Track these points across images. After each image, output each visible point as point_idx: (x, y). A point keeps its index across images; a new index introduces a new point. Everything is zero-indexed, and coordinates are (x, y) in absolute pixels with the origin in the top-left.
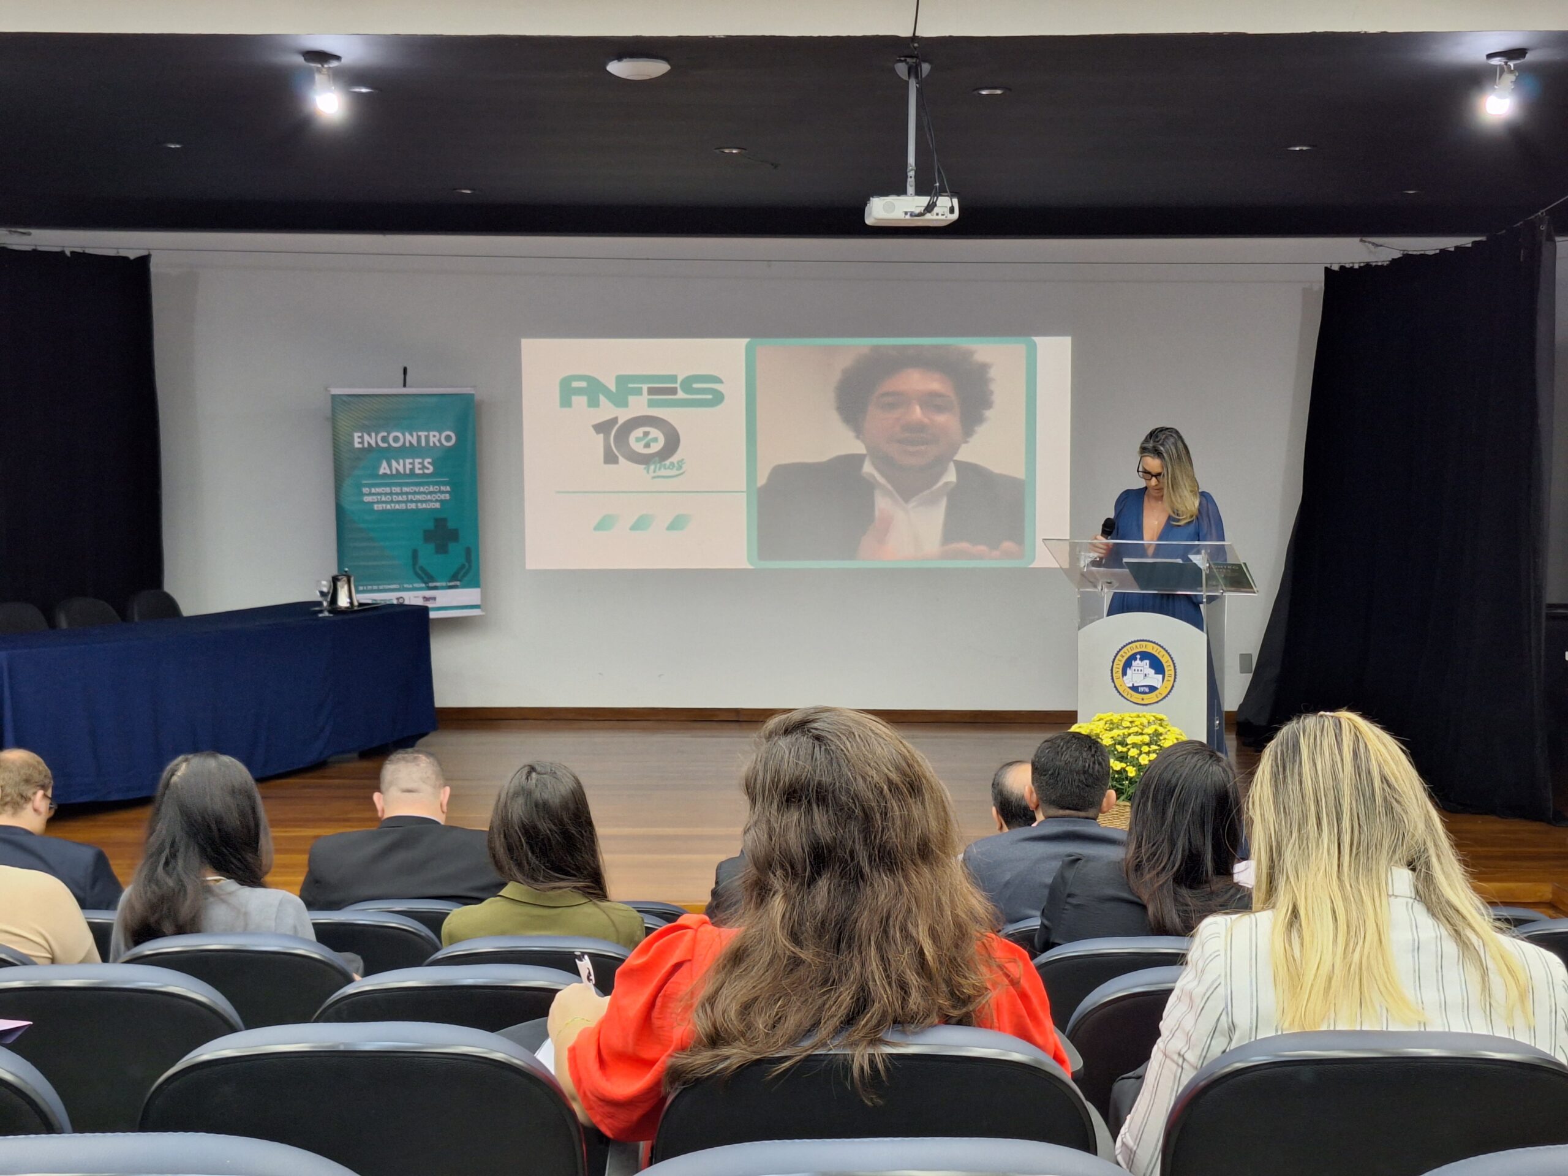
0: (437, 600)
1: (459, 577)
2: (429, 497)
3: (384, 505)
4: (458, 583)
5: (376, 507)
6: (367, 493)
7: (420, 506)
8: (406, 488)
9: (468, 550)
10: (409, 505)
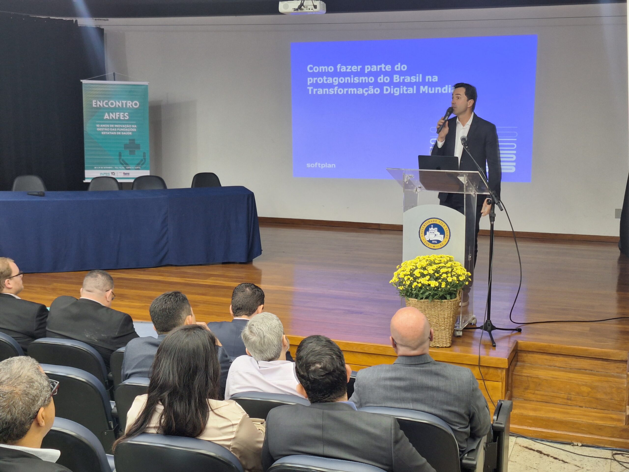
0: (130, 174)
1: (140, 165)
2: (127, 130)
3: (106, 133)
4: (140, 168)
5: (102, 133)
6: (99, 127)
7: (122, 133)
8: (116, 126)
9: (144, 154)
10: (117, 133)
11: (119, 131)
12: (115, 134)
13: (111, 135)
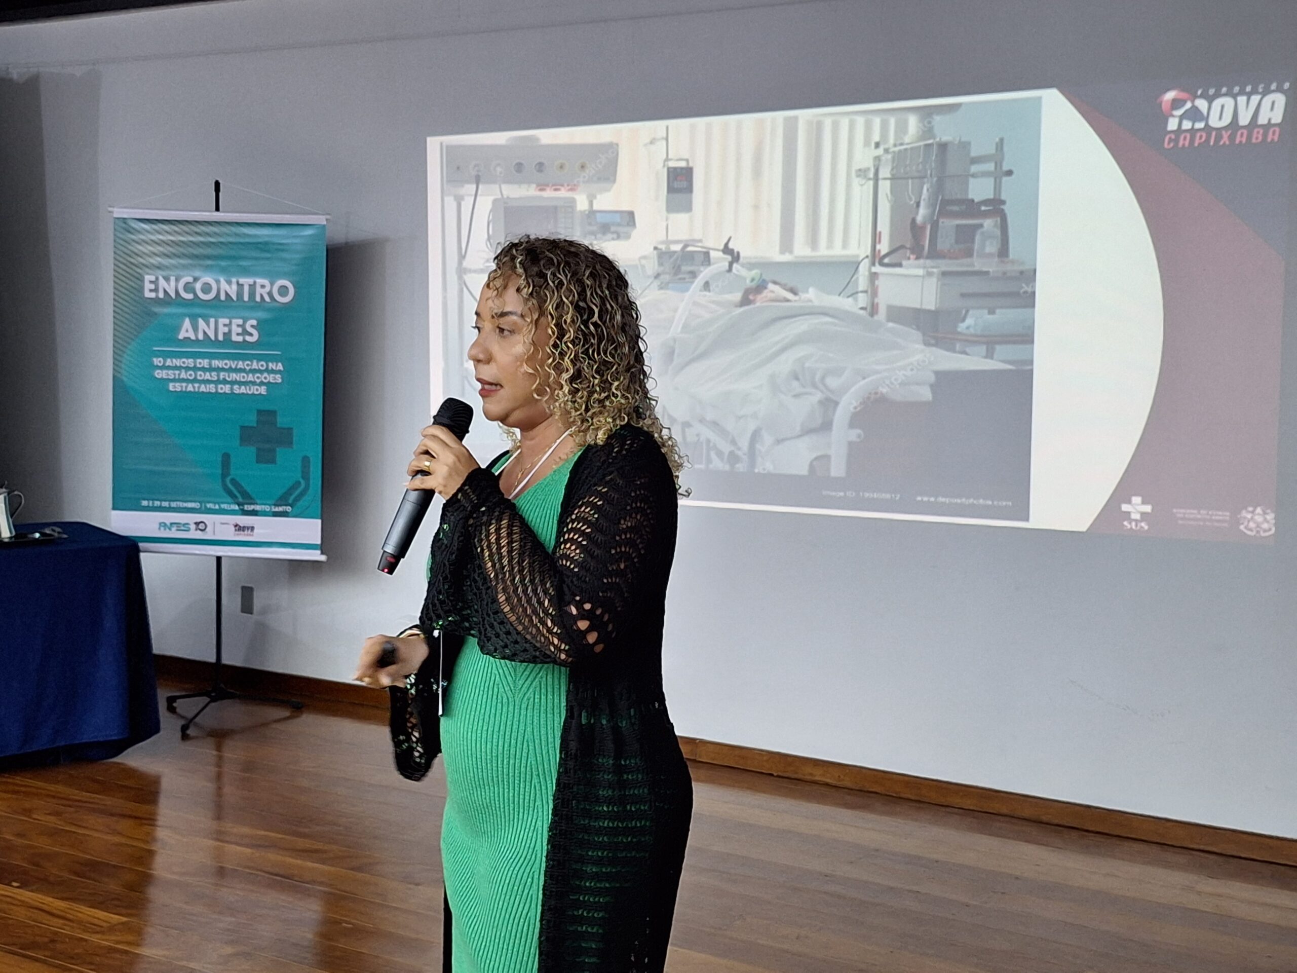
0: (256, 531)
1: (290, 501)
2: (250, 378)
3: (184, 385)
4: (289, 509)
5: (171, 387)
6: (160, 365)
7: (237, 389)
8: (217, 362)
9: (306, 461)
10: (220, 386)
11: (225, 382)
12: (213, 391)
13: (198, 393)
